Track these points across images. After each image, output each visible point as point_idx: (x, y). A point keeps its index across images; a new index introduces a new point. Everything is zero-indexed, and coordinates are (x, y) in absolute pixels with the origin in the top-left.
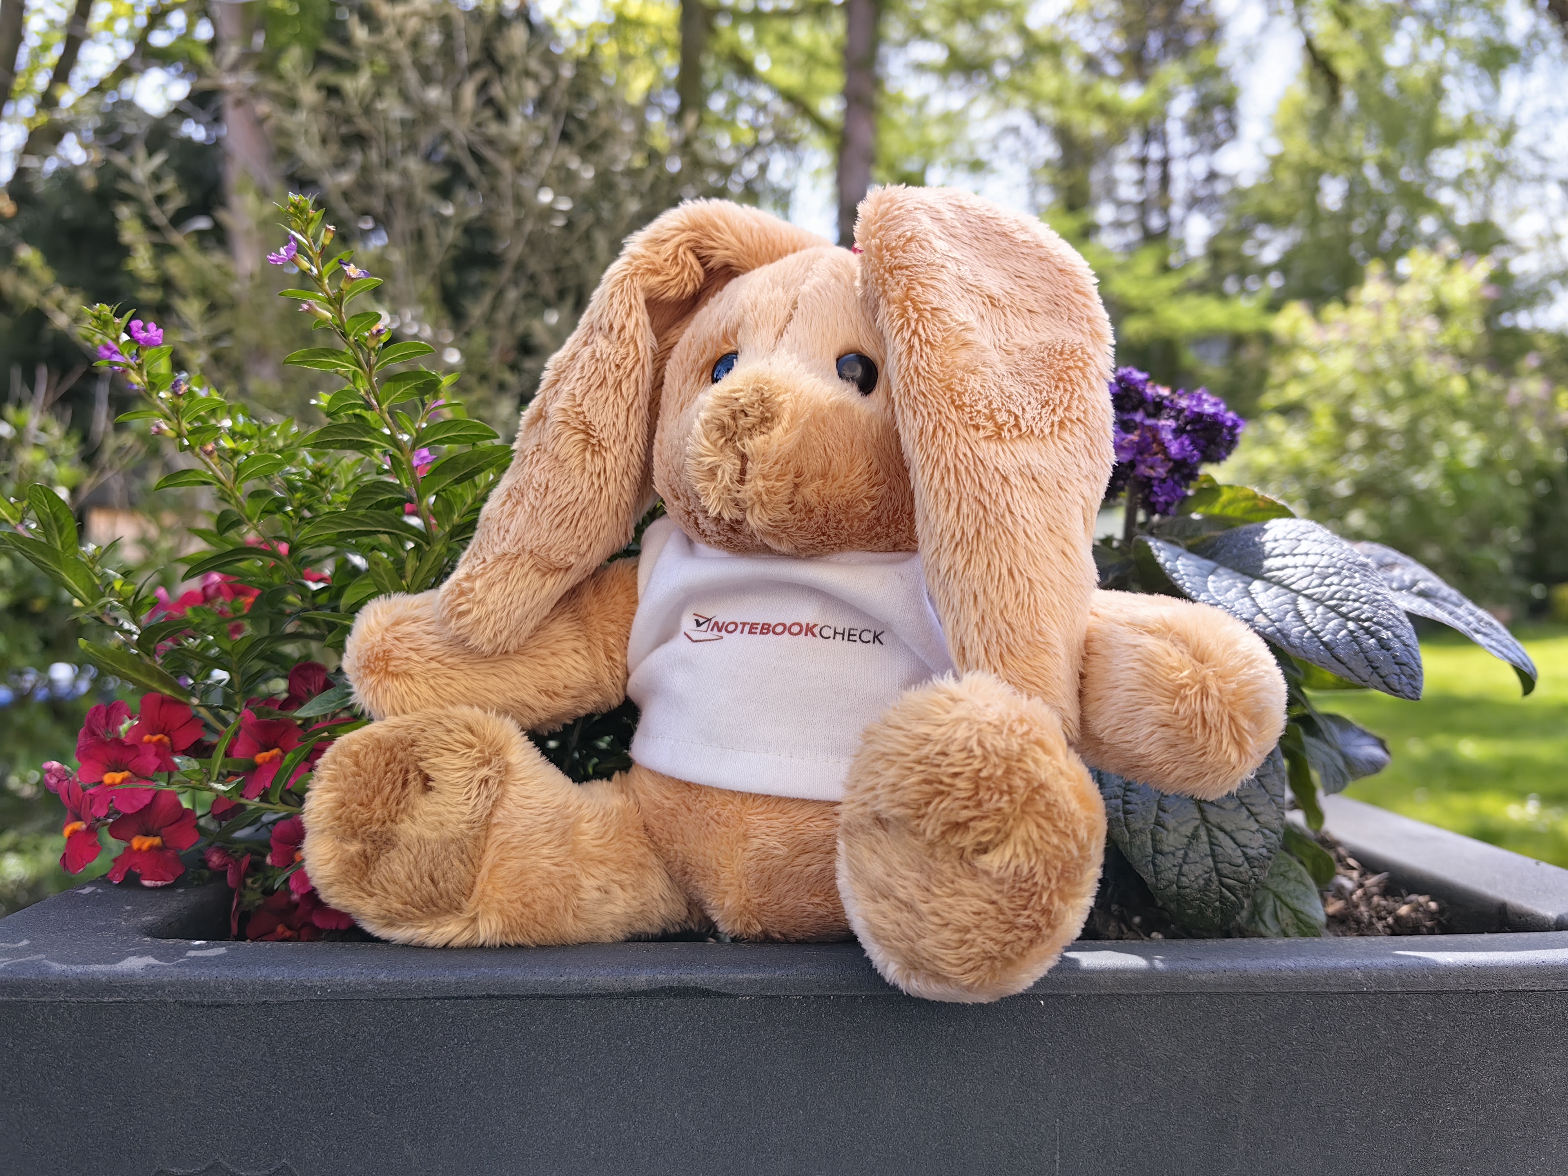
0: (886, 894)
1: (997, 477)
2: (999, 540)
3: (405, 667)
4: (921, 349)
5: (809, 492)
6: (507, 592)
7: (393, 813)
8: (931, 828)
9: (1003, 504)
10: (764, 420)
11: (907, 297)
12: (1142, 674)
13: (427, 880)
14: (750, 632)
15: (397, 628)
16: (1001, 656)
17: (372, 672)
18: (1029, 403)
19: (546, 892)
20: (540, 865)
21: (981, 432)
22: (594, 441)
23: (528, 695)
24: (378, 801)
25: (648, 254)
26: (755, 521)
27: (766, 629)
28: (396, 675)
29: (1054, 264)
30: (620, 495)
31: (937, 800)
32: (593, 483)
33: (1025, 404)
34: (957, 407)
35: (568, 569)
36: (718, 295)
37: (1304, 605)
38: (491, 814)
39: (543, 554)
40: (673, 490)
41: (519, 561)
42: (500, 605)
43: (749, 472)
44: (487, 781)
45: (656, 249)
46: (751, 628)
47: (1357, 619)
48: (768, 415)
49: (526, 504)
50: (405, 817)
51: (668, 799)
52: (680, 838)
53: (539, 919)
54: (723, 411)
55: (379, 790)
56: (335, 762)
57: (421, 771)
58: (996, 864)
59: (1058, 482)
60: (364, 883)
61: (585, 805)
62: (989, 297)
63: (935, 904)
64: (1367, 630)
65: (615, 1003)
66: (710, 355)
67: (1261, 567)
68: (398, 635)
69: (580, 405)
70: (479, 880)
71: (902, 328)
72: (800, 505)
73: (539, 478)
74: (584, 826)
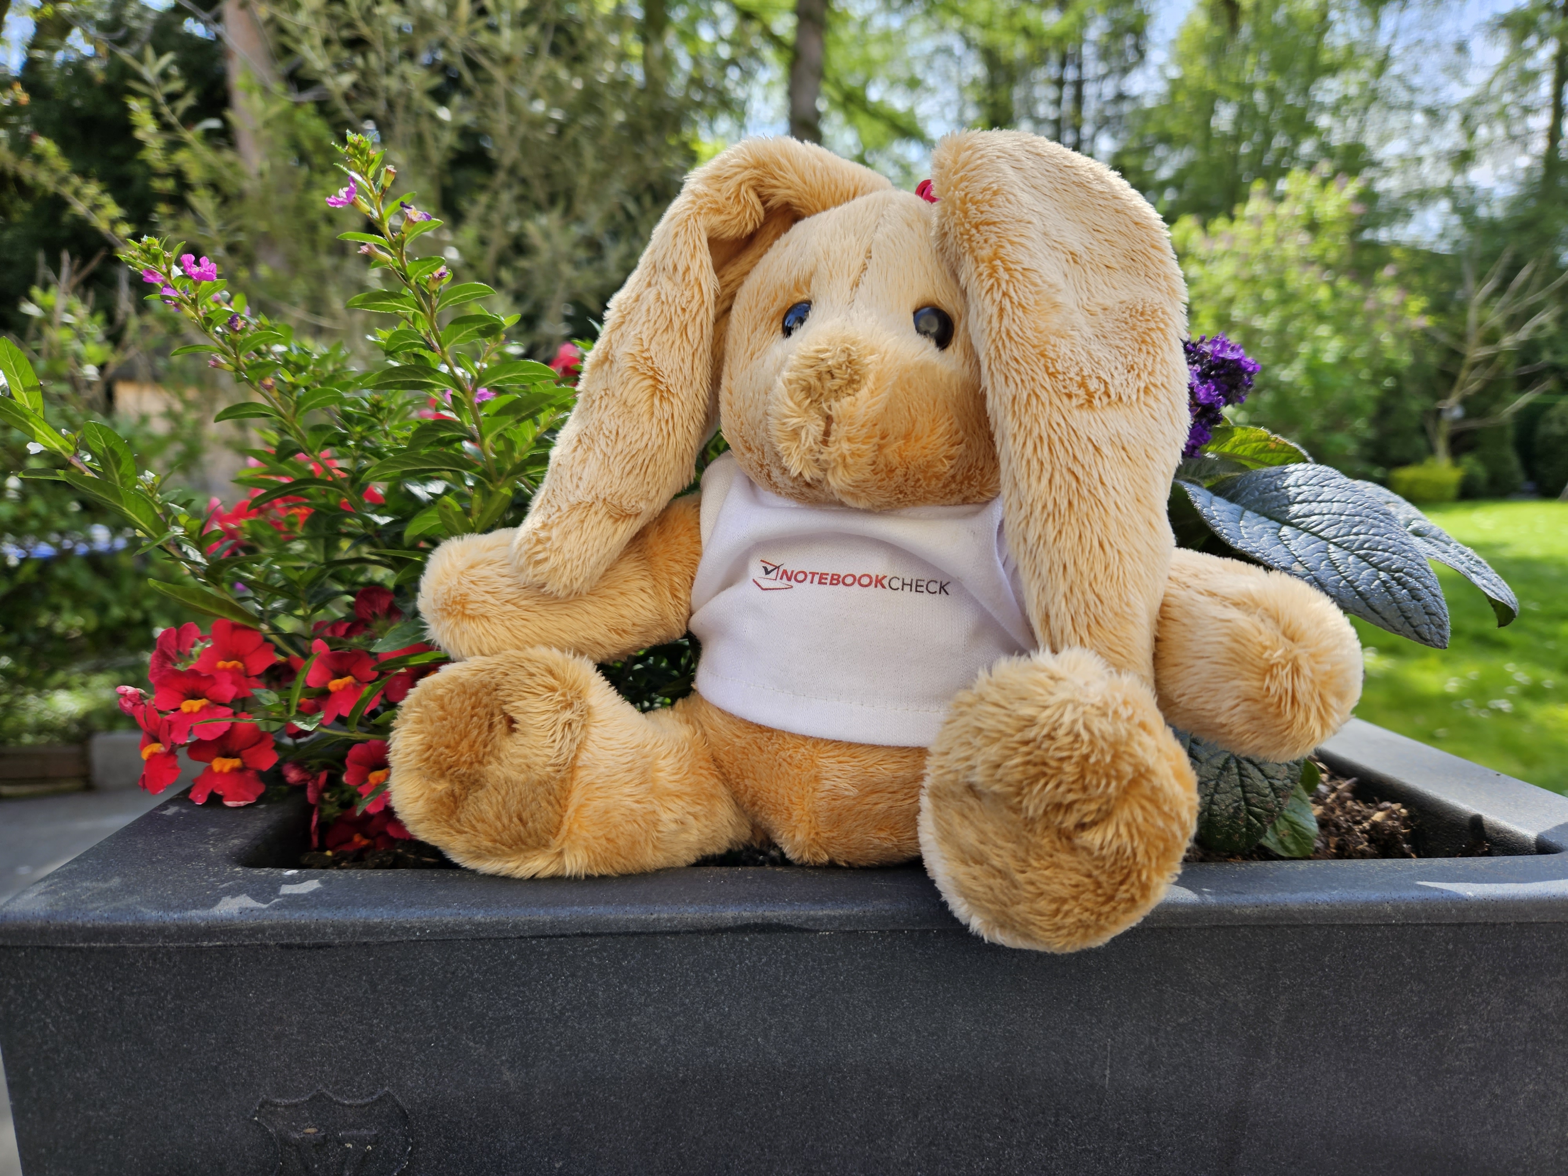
0: (980, 860)
1: (1090, 447)
2: (1091, 512)
3: (482, 611)
4: (1014, 313)
5: (891, 453)
6: (582, 540)
7: (481, 756)
8: (1033, 805)
9: (1096, 476)
10: (851, 381)
11: (996, 256)
12: (1232, 650)
13: (515, 820)
14: (820, 583)
15: (473, 571)
16: (1088, 626)
17: (449, 614)
18: (1116, 368)
19: (629, 827)
20: (623, 803)
21: (1074, 400)
22: (663, 387)
23: (599, 633)
24: (465, 744)
25: (711, 192)
26: (837, 481)
27: (836, 580)
28: (472, 618)
29: (1130, 217)
30: (687, 440)
31: (1042, 782)
32: (661, 430)
33: (1113, 370)
34: (1051, 375)
35: (637, 515)
36: (784, 238)
37: (1336, 554)
38: (576, 757)
39: (615, 502)
40: (746, 442)
41: (593, 509)
42: (576, 553)
43: (833, 433)
44: (570, 725)
45: (717, 186)
46: (821, 578)
47: (1388, 570)
48: (856, 377)
49: (598, 451)
50: (492, 759)
51: (738, 737)
52: (751, 775)
53: (623, 853)
54: (809, 371)
55: (465, 735)
56: (419, 704)
57: (505, 714)
58: (1098, 842)
59: (1146, 451)
60: (453, 821)
61: (659, 744)
62: (1072, 253)
63: (1030, 875)
64: (1398, 581)
65: (703, 939)
66: (782, 302)
67: (1287, 512)
68: (474, 579)
69: (648, 350)
70: (565, 819)
71: (991, 288)
72: (882, 466)
73: (610, 425)
74: (662, 763)
